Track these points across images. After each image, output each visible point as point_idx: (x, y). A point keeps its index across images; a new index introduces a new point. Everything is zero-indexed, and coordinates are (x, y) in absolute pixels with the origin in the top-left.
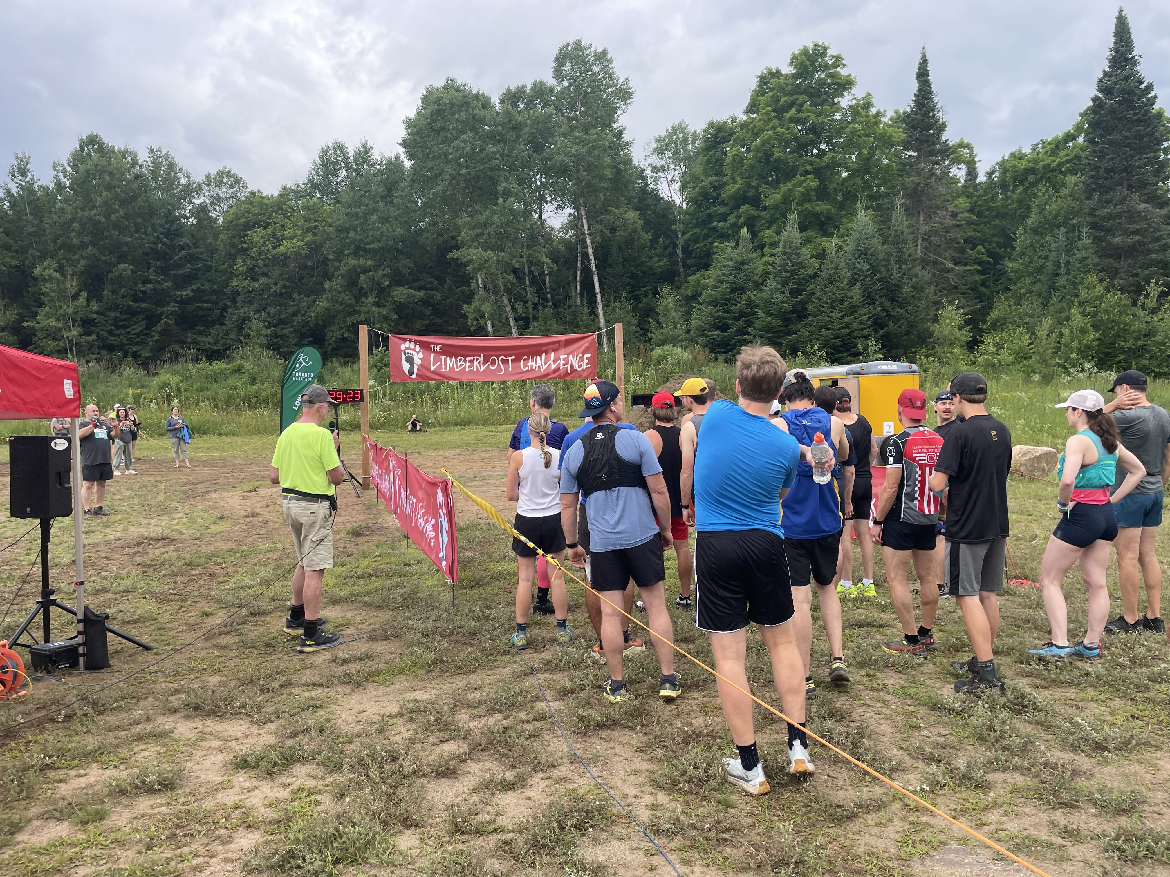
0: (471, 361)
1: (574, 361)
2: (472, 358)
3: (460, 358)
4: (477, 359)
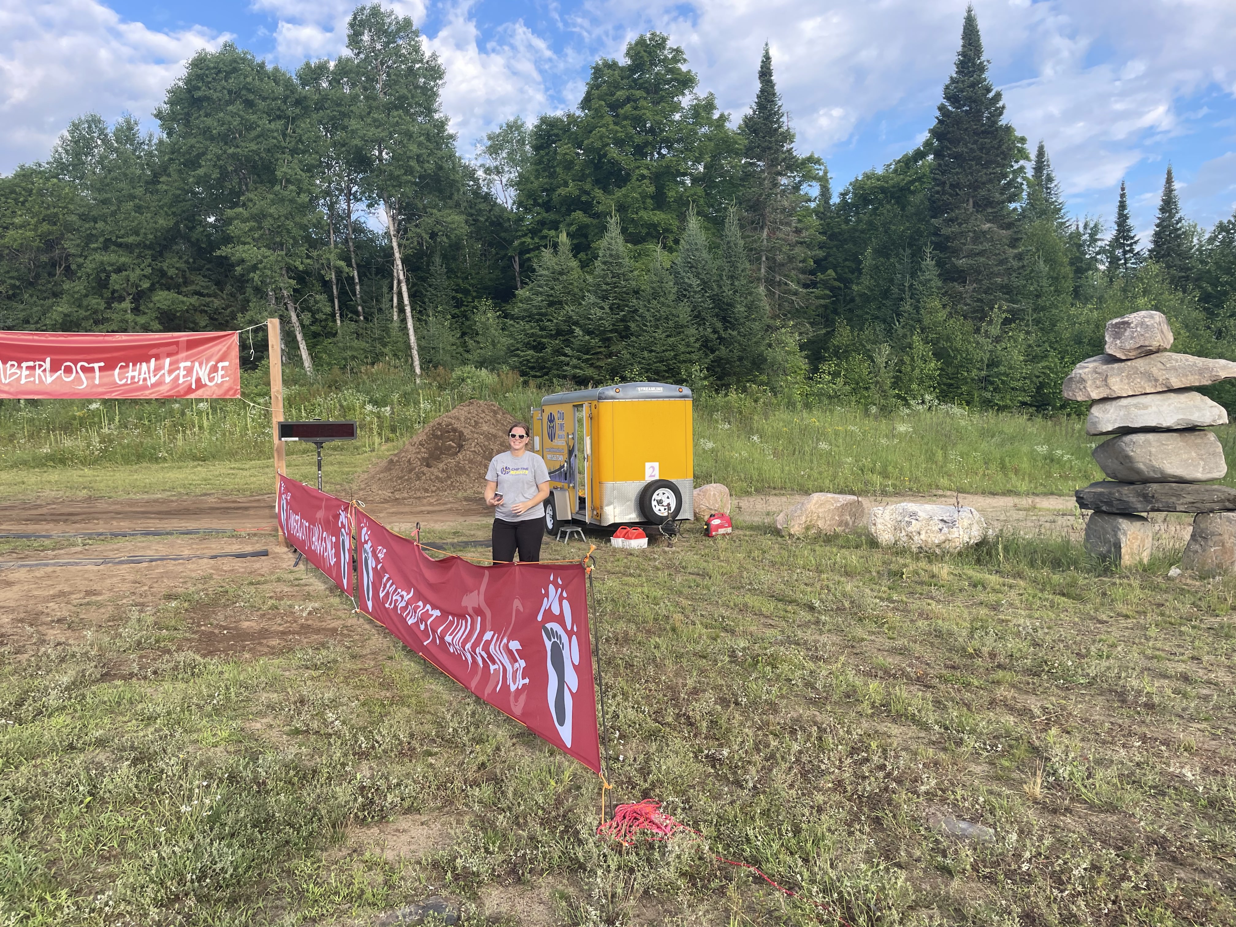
0: (33, 368)
1: (202, 372)
2: (31, 364)
3: (10, 363)
4: (40, 366)
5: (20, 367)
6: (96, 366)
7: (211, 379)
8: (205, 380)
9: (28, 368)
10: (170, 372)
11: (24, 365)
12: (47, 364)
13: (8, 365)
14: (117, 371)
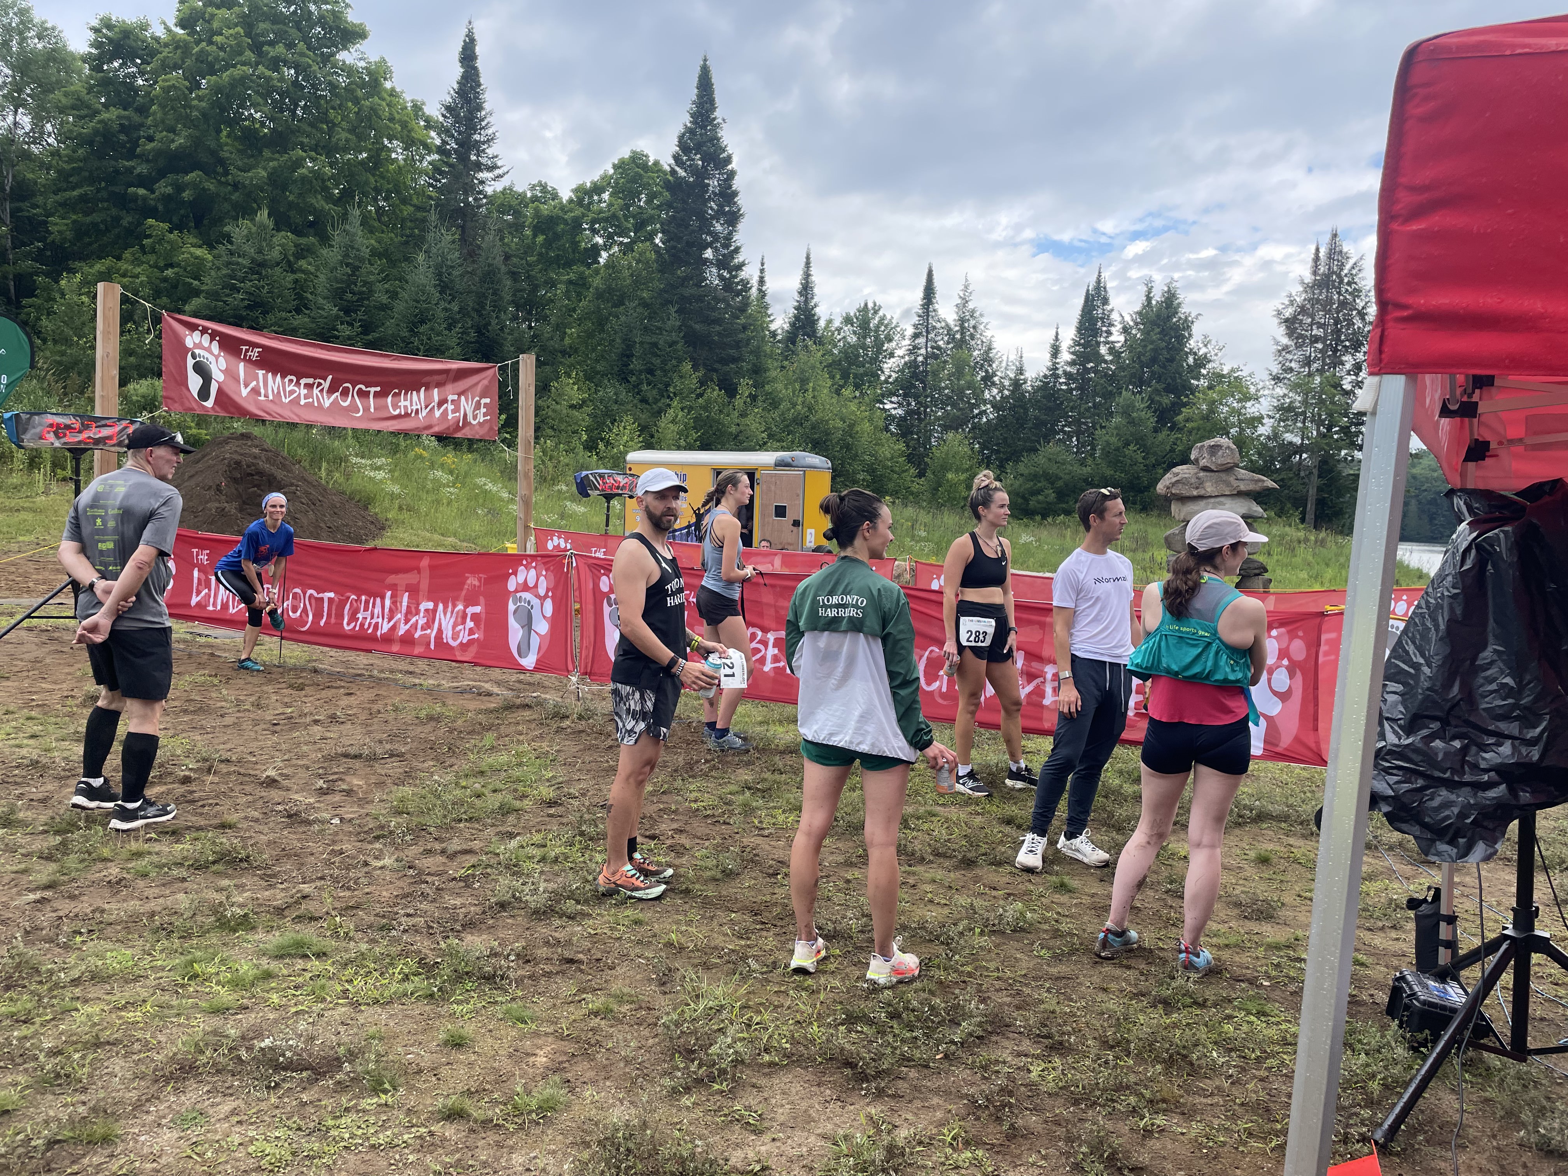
0: (309, 387)
1: (468, 407)
2: (311, 381)
3: (290, 377)
4: (320, 384)
5: (298, 384)
6: (372, 390)
7: (475, 417)
8: (470, 418)
9: (307, 386)
10: (440, 404)
11: (303, 381)
12: (326, 385)
13: (286, 380)
14: (390, 399)
